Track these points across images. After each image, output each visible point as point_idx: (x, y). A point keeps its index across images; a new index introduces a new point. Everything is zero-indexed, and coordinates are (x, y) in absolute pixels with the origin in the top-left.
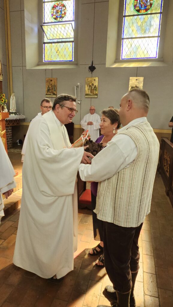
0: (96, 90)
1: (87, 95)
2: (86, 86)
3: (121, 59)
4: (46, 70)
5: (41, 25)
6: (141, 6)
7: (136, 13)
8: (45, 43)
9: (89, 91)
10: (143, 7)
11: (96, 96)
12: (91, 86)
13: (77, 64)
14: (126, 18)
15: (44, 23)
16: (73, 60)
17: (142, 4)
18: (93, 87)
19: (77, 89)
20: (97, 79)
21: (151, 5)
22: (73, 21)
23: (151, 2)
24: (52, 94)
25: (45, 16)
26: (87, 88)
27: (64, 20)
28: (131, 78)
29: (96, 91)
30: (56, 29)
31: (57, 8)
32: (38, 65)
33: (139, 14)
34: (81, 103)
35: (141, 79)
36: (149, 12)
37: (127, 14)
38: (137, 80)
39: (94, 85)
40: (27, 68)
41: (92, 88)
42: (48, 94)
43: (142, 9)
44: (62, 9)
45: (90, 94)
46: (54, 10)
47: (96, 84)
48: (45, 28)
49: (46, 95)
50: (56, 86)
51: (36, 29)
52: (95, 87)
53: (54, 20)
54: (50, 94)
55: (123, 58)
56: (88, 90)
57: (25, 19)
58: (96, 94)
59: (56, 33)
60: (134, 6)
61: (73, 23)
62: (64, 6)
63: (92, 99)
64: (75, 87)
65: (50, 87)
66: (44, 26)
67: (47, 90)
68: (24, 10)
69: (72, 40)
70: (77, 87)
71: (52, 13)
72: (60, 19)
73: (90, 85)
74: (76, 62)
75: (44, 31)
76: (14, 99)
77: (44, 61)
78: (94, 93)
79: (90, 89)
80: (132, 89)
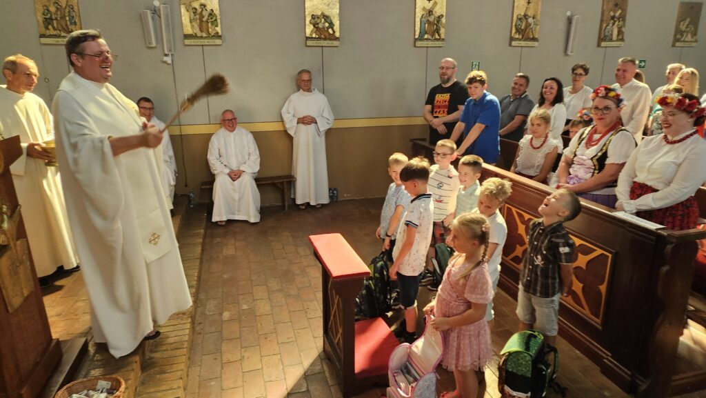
0: (215, 23)
1: (187, 36)
2: (183, 10)
9: (196, 25)
11: (218, 42)
12: (199, 10)
18: (206, 14)
19: (153, 18)
24: (63, 34)
26: (186, 17)
29: (217, 26)
34: (172, 61)
39: (209, 8)
41: (202, 16)
42: (48, 33)
45: (199, 34)
47: (213, 4)
49: (42, 36)
50: (76, 8)
52: (212, 14)
54: (55, 33)
56: (191, 22)
58: (218, 33)
64: (149, 12)
65: (53, 9)
67: (40, 18)
70: (155, 11)
73: (196, 9)
78: (210, 30)
79: (195, 20)
80: (313, 21)
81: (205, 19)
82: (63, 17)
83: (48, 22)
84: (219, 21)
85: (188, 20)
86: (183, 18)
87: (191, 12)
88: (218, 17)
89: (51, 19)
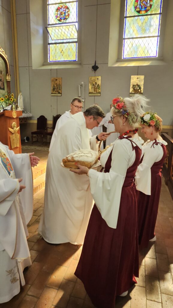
0: (99, 88)
1: (90, 93)
2: (90, 85)
3: (122, 58)
4: (51, 70)
5: (46, 27)
6: (142, 7)
7: (137, 14)
8: (49, 44)
9: (93, 89)
10: (143, 8)
11: (99, 95)
13: (80, 64)
14: (127, 19)
15: (49, 25)
16: (77, 60)
17: (142, 5)
18: (96, 86)
19: (81, 88)
20: (100, 78)
21: (151, 6)
22: (76, 22)
23: (151, 3)
24: (57, 93)
25: (50, 18)
26: (90, 87)
27: (67, 21)
28: (132, 76)
30: (60, 31)
31: (61, 10)
32: (43, 65)
33: (140, 14)
34: (85, 101)
35: (142, 77)
36: (149, 13)
37: (128, 15)
38: (138, 78)
39: (98, 83)
40: (33, 68)
41: (95, 86)
42: (53, 92)
43: (142, 10)
44: (65, 11)
46: (58, 12)
47: (99, 82)
48: (50, 29)
49: (52, 93)
50: (61, 85)
51: (41, 31)
52: (98, 85)
53: (58, 22)
54: (55, 92)
55: (124, 57)
56: (92, 88)
57: (31, 22)
59: (60, 34)
60: (135, 7)
61: (77, 24)
62: (68, 8)
63: (95, 97)
64: (79, 86)
65: (55, 86)
66: (49, 27)
67: (52, 89)
68: (30, 13)
69: (76, 40)
70: (82, 85)
71: (57, 15)
72: (64, 21)
74: (79, 62)
75: (48, 33)
76: (22, 98)
77: (49, 61)
78: (97, 91)
79: (93, 88)
80: (133, 87)
81: (96, 87)
82: (57, 88)
83: (54, 89)
84: (100, 88)
85: (91, 88)
86: (89, 87)
87: (92, 85)
88: (100, 87)
89: (55, 89)
